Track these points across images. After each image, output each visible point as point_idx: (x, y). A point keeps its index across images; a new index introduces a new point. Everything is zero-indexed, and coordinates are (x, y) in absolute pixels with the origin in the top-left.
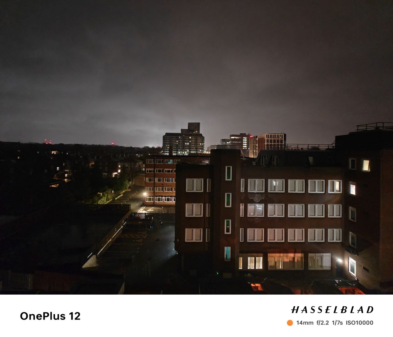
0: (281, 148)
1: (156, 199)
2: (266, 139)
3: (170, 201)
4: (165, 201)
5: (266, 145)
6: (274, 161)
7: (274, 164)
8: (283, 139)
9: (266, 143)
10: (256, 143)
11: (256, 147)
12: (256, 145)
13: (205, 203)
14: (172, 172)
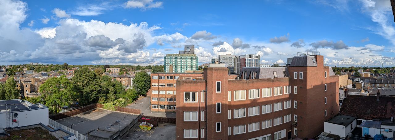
0: (257, 65)
1: (160, 107)
2: (247, 58)
3: (171, 109)
4: (167, 108)
5: (246, 63)
6: (252, 76)
7: (252, 78)
8: (258, 59)
9: (246, 62)
10: (239, 62)
11: (239, 65)
12: (239, 63)
13: (200, 111)
14: (172, 86)
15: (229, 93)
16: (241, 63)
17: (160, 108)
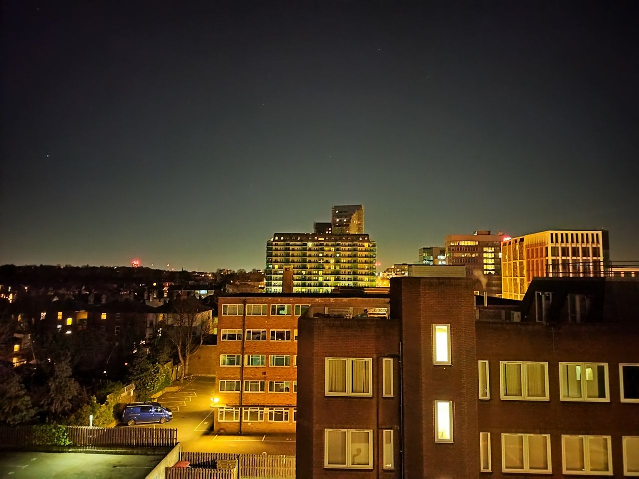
1: (246, 413)
2: (550, 245)
3: (284, 421)
5: (550, 262)
6: (573, 311)
7: (574, 318)
8: (601, 246)
9: (550, 259)
10: (521, 258)
11: (522, 269)
12: (521, 263)
13: (378, 428)
14: (288, 338)
15: (483, 366)
16: (528, 262)
17: (246, 418)
